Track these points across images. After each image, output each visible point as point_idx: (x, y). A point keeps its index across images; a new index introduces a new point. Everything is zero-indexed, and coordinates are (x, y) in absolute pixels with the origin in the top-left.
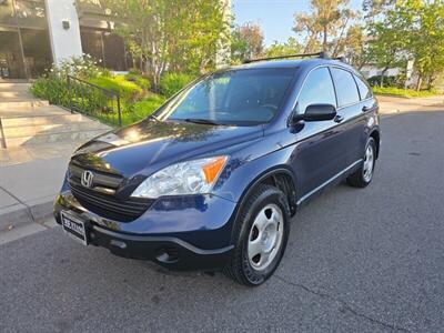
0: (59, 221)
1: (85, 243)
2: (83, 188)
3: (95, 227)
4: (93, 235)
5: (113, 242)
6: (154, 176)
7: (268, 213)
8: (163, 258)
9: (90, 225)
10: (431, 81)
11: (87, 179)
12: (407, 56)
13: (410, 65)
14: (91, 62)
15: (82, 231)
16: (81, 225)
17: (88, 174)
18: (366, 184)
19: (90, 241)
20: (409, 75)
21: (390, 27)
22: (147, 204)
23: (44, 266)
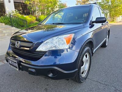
0: (7, 61)
1: (18, 70)
2: (16, 48)
3: (22, 63)
4: (21, 67)
5: (29, 69)
6: (45, 42)
7: (86, 56)
8: (51, 75)
9: (19, 63)
10: (114, 19)
11: (18, 44)
12: (107, 12)
13: (108, 14)
14: (17, 12)
15: (17, 65)
16: (16, 63)
17: (18, 42)
18: (106, 46)
19: (20, 69)
20: (108, 17)
21: (103, 3)
22: (43, 53)
23: (3, 78)
